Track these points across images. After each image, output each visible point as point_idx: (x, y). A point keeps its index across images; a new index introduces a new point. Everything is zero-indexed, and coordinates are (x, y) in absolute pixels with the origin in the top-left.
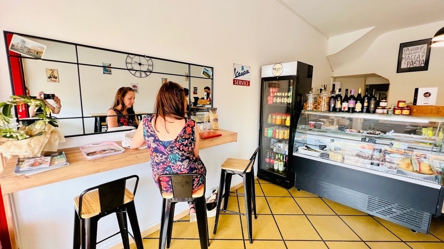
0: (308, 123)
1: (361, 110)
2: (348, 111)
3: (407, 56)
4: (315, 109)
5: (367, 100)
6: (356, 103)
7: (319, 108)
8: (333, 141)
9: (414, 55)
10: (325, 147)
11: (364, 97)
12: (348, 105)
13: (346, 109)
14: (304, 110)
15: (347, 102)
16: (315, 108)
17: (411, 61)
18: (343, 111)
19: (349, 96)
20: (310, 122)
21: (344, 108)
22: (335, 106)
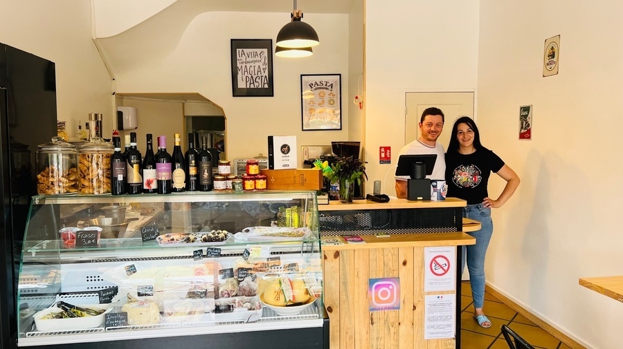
0: (60, 234)
1: (184, 185)
2: (158, 191)
3: (244, 65)
4: (73, 191)
5: (193, 162)
6: (173, 168)
7: (84, 186)
8: (132, 270)
9: (252, 64)
10: (115, 290)
11: (187, 154)
12: (158, 176)
13: (154, 186)
14: (41, 196)
15: (154, 167)
16: (75, 186)
17: (250, 76)
18: (147, 191)
19: (155, 152)
20: (64, 230)
21: (149, 183)
22: (125, 178)
